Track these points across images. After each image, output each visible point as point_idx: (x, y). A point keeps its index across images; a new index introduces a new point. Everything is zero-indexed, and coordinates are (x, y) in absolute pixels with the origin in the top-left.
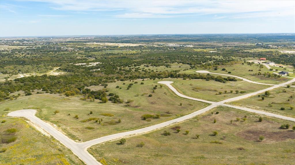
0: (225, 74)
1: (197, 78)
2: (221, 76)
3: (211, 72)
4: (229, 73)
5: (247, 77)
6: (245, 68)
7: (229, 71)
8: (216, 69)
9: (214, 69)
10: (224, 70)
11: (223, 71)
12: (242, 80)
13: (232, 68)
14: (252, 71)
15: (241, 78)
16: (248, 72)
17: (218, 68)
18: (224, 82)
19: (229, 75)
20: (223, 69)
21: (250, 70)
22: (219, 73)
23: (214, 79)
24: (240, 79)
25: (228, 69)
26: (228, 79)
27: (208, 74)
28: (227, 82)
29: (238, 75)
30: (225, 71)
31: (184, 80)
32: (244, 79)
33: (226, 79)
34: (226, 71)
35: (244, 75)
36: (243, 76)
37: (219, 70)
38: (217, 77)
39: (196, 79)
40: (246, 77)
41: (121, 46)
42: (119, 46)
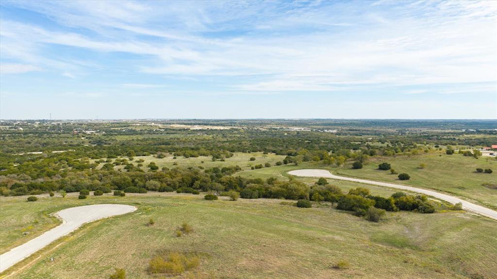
0: (386, 181)
1: (271, 193)
2: (366, 187)
3: (338, 174)
4: (403, 178)
5: (475, 197)
6: (460, 164)
7: (402, 172)
8: (357, 166)
9: (352, 166)
10: (384, 167)
11: (382, 174)
12: (457, 208)
13: (415, 163)
14: (489, 172)
15: (454, 200)
16: (475, 175)
17: (366, 164)
18: (373, 219)
19: (401, 187)
20: (380, 166)
21: (479, 171)
22: (364, 178)
23: (332, 200)
24: (448, 203)
25: (397, 164)
26: (393, 201)
27: (322, 181)
28: (388, 215)
29: (438, 185)
30: (389, 171)
31: (208, 202)
32: (466, 205)
33: (384, 205)
34: (393, 173)
35: (460, 188)
36: (460, 192)
37: (366, 169)
38: (351, 192)
39: (265, 196)
40: (473, 193)
41: (195, 129)
42: (192, 129)
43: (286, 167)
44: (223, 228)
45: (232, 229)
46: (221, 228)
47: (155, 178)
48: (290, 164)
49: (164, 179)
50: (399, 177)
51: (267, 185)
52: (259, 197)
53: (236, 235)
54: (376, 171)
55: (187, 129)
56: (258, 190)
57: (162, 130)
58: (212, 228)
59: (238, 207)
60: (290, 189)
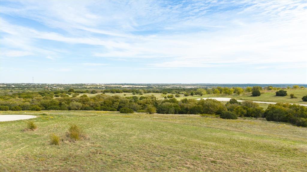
10: (281, 94)
20: (277, 93)
31: (122, 115)
34: (292, 97)
37: (264, 96)
41: (125, 87)
42: (123, 87)
43: (193, 97)
44: (134, 135)
45: (148, 136)
46: (131, 135)
47: (80, 101)
48: (196, 95)
49: (89, 102)
50: (302, 99)
51: (182, 104)
52: (175, 113)
53: (155, 144)
54: (275, 97)
55: (119, 87)
56: (174, 107)
57: (104, 87)
58: (117, 135)
59: (155, 117)
60: (206, 106)
